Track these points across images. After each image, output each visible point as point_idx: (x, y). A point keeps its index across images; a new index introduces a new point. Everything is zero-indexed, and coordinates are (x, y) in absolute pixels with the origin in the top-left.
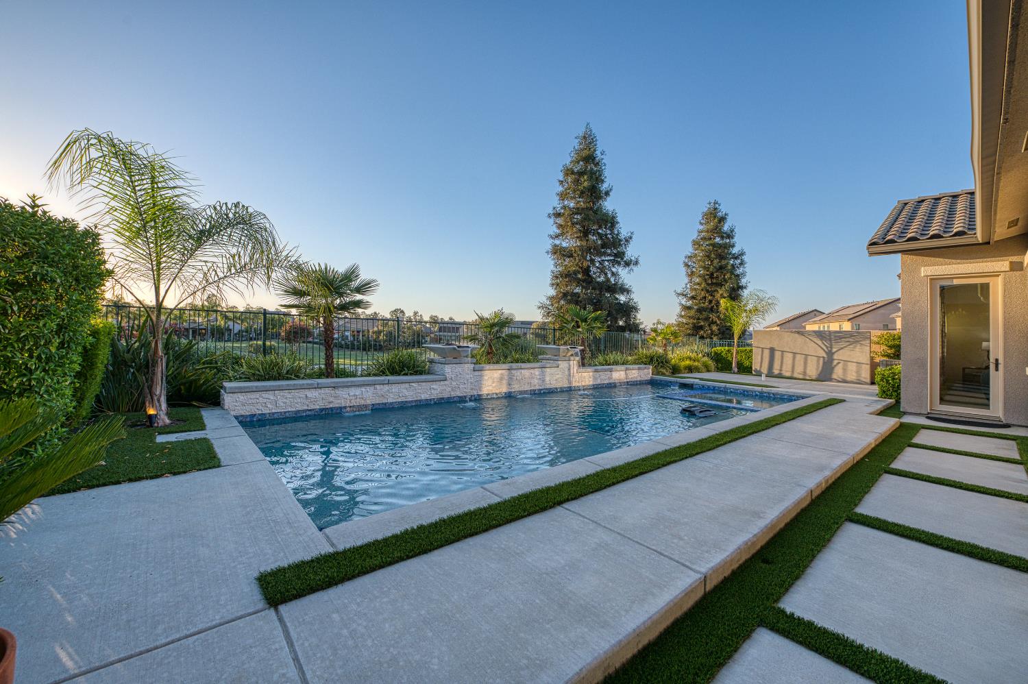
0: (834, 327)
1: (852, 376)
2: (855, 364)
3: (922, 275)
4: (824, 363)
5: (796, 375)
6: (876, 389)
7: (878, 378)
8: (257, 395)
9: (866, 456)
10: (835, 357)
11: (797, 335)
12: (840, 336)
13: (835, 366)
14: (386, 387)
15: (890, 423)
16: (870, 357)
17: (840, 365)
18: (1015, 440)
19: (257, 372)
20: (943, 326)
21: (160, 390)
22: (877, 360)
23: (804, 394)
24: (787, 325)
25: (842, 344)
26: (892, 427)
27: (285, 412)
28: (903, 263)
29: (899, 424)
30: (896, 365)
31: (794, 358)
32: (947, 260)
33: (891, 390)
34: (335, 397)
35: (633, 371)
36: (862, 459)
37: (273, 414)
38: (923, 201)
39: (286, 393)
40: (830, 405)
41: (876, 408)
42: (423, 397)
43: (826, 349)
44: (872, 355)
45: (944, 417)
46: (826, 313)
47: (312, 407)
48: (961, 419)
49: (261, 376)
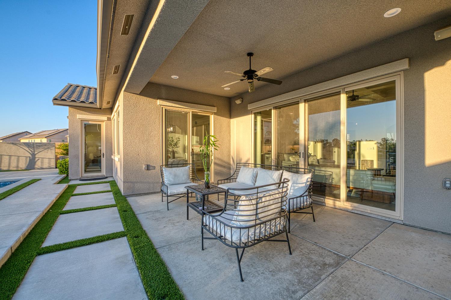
0: (38, 141)
1: (46, 165)
2: (47, 159)
3: (78, 118)
4: (30, 160)
5: (11, 169)
6: (57, 170)
7: (58, 165)
9: (51, 209)
10: (37, 156)
11: (11, 145)
12: (40, 145)
13: (37, 161)
15: (64, 186)
16: (55, 155)
17: (39, 160)
18: (109, 183)
20: (86, 141)
22: (59, 156)
23: (15, 179)
24: (8, 139)
25: (41, 150)
26: (65, 188)
28: (69, 111)
29: (68, 186)
30: (67, 158)
31: (10, 159)
32: (87, 113)
33: (64, 169)
36: (48, 211)
38: (78, 86)
40: (32, 183)
41: (57, 180)
43: (31, 153)
44: (56, 154)
45: (86, 178)
46: (33, 133)
48: (92, 178)
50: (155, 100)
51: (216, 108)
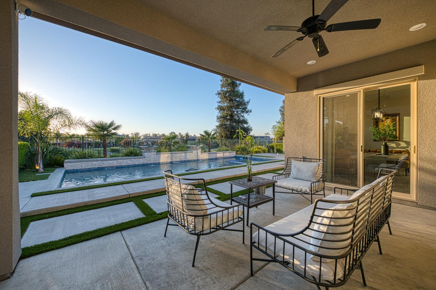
8: (75, 163)
14: (122, 160)
19: (77, 157)
21: (40, 161)
27: (85, 169)
34: (103, 164)
35: (227, 153)
37: (81, 169)
39: (85, 163)
42: (136, 163)
47: (94, 167)
49: (79, 158)
50: (311, 92)
51: (423, 66)
